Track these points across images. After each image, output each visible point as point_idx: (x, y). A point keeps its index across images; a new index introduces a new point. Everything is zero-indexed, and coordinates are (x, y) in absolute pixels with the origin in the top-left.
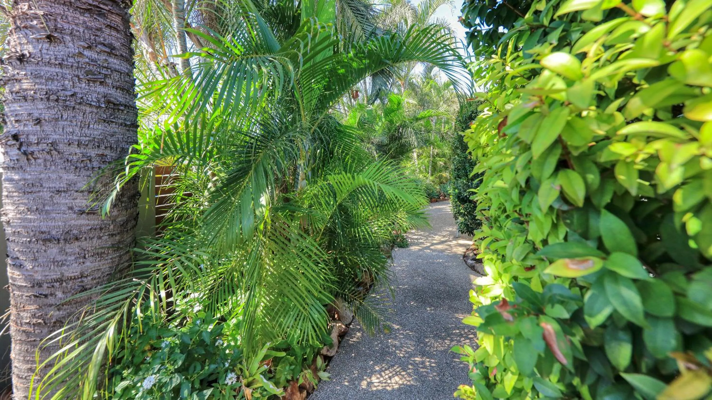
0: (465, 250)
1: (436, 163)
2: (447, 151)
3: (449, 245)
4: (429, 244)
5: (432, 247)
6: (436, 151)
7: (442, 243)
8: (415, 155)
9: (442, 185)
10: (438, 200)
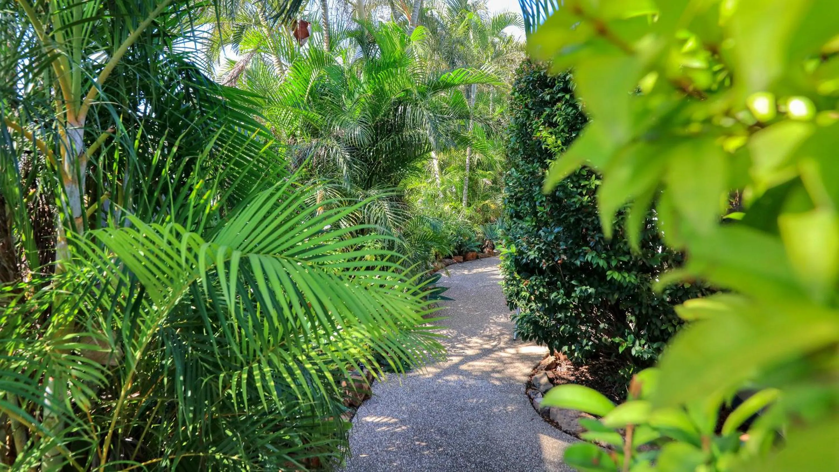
0: (529, 371)
1: (477, 183)
2: (498, 157)
3: (500, 360)
4: (456, 360)
5: (464, 367)
6: (477, 157)
7: (485, 353)
8: (435, 165)
9: (488, 225)
10: (480, 255)
